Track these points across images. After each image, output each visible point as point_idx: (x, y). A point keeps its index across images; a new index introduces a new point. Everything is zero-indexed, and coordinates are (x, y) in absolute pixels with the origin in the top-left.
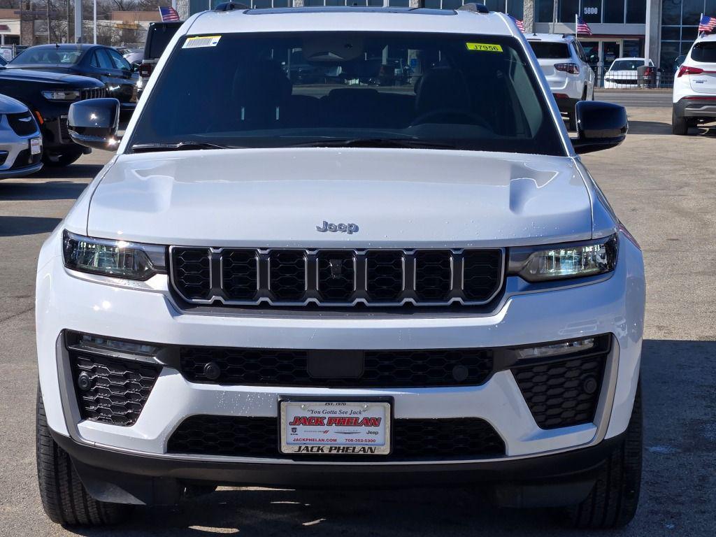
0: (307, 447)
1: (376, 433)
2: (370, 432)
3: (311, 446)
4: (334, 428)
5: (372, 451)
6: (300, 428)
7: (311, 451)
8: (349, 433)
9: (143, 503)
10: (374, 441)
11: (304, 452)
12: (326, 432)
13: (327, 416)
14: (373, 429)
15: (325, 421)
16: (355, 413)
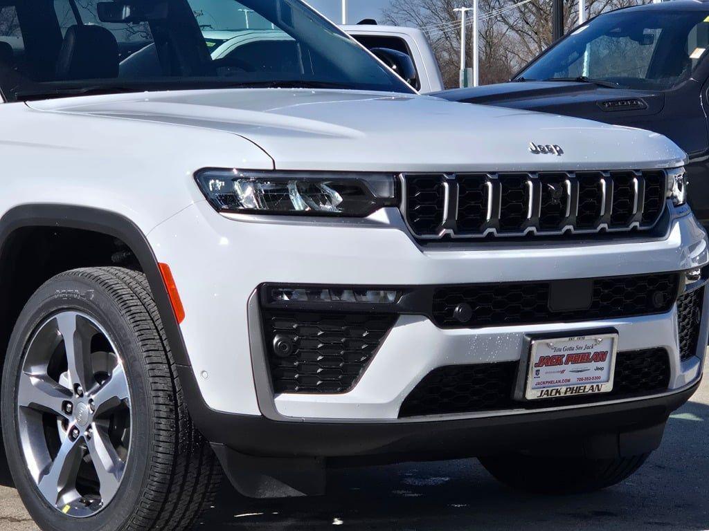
0: (547, 391)
1: (602, 369)
2: (598, 369)
3: (551, 389)
4: (571, 366)
5: (599, 390)
6: (543, 369)
7: (551, 395)
8: (581, 371)
9: (303, 494)
10: (599, 378)
11: (545, 396)
12: (563, 372)
13: (566, 353)
14: (600, 364)
15: (564, 359)
16: (588, 348)
